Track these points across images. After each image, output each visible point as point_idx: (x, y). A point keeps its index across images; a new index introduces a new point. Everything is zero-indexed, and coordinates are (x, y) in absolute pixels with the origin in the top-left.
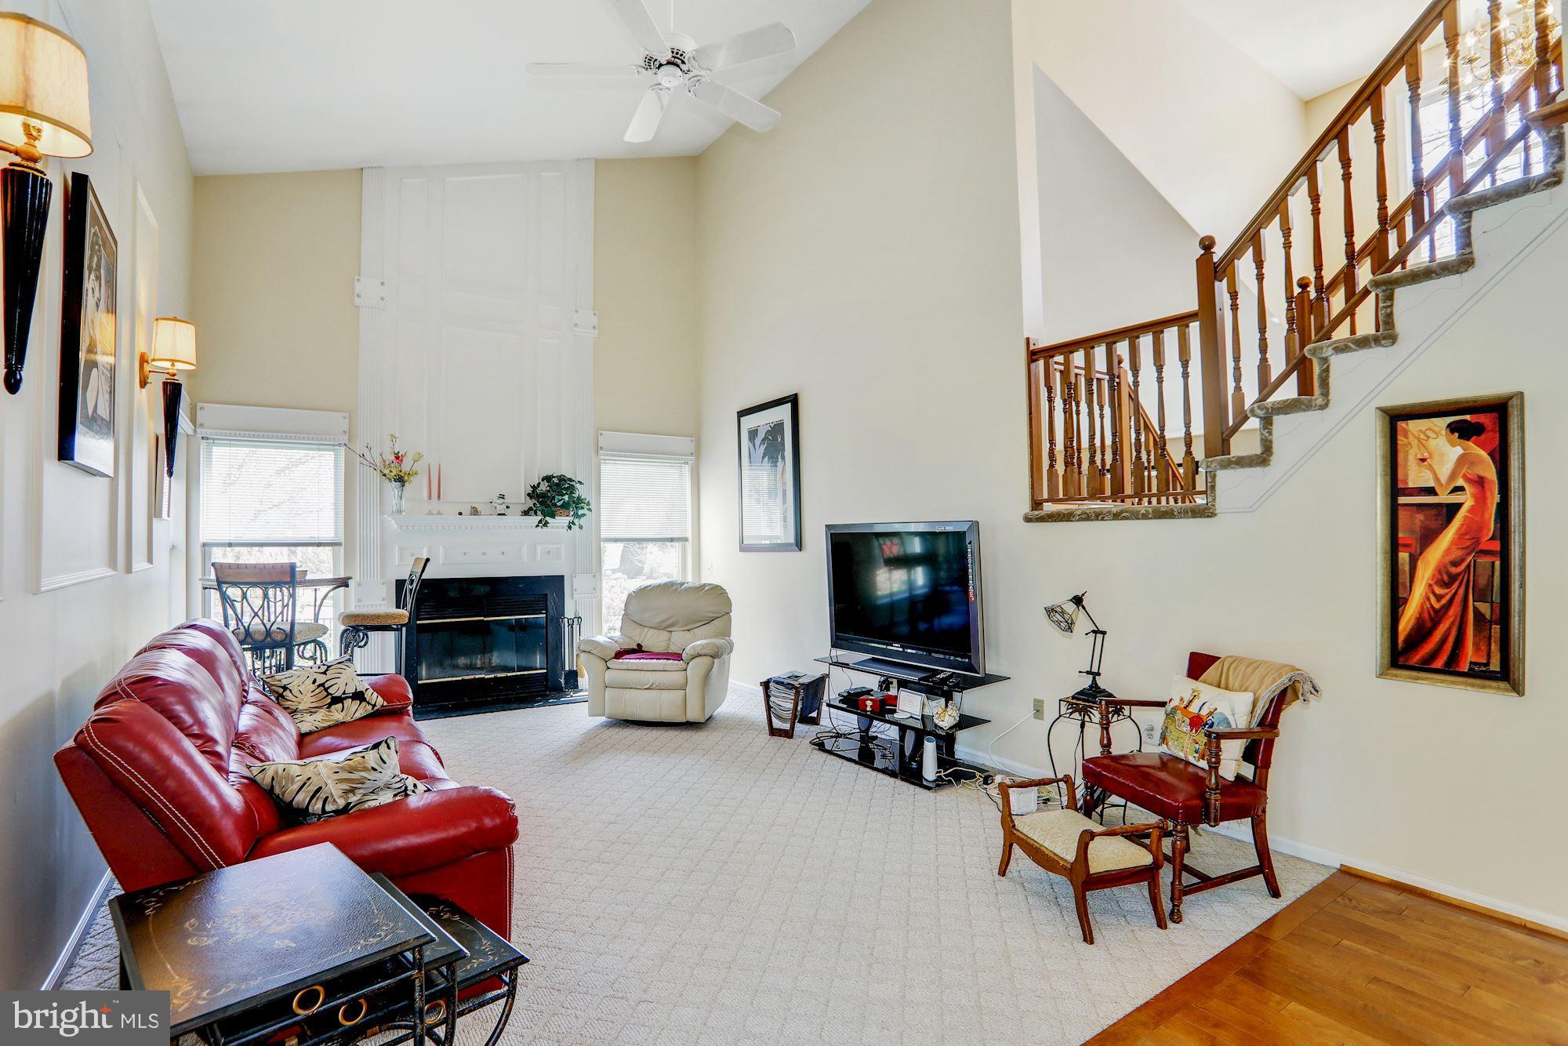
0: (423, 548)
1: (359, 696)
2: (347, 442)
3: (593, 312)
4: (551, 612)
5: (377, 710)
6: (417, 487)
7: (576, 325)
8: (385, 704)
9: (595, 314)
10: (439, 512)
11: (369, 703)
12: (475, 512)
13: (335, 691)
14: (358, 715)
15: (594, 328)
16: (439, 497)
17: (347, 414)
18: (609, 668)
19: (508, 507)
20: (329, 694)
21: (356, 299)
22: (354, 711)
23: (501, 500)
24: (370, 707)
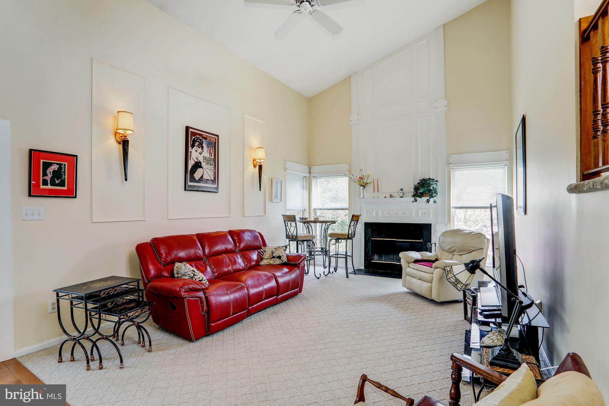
0: (374, 211)
1: (279, 257)
2: (349, 174)
3: (445, 99)
4: (425, 239)
5: (284, 263)
6: (370, 188)
7: (436, 108)
8: (287, 261)
9: (446, 100)
10: (378, 197)
11: (281, 260)
12: (391, 196)
13: (274, 255)
14: (277, 263)
15: (446, 106)
16: (378, 191)
17: (349, 164)
18: (409, 267)
19: (403, 194)
20: (273, 255)
21: (351, 122)
22: (278, 262)
23: (401, 191)
24: (281, 261)
